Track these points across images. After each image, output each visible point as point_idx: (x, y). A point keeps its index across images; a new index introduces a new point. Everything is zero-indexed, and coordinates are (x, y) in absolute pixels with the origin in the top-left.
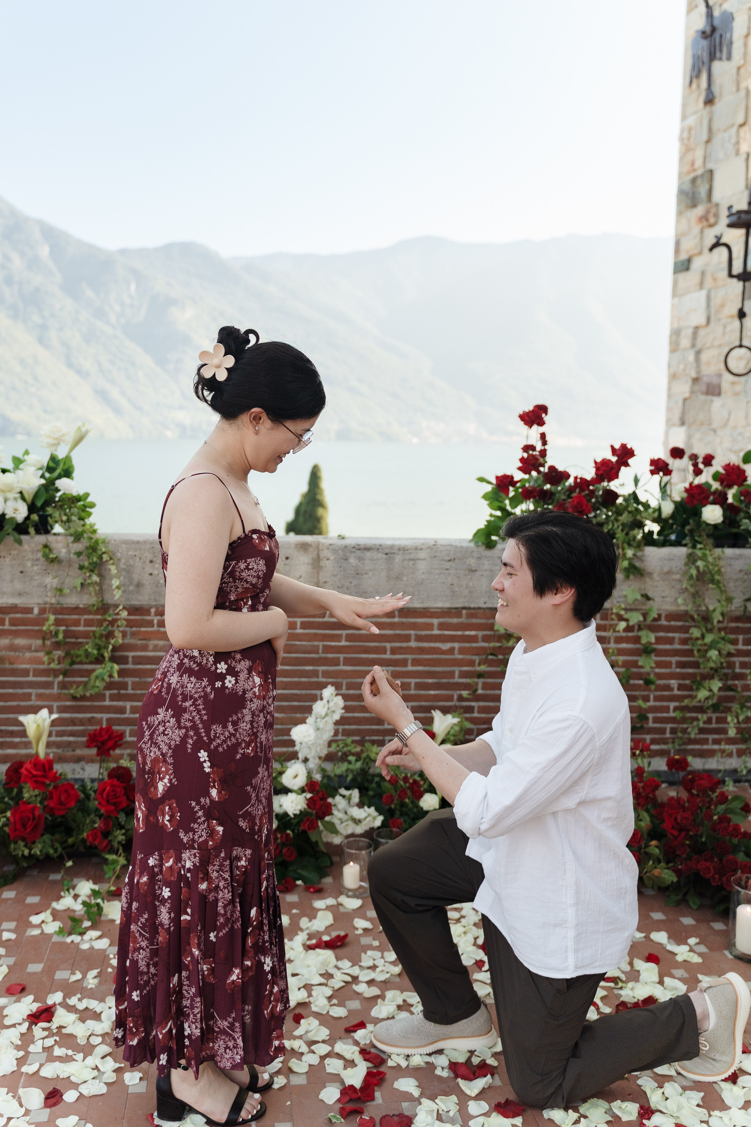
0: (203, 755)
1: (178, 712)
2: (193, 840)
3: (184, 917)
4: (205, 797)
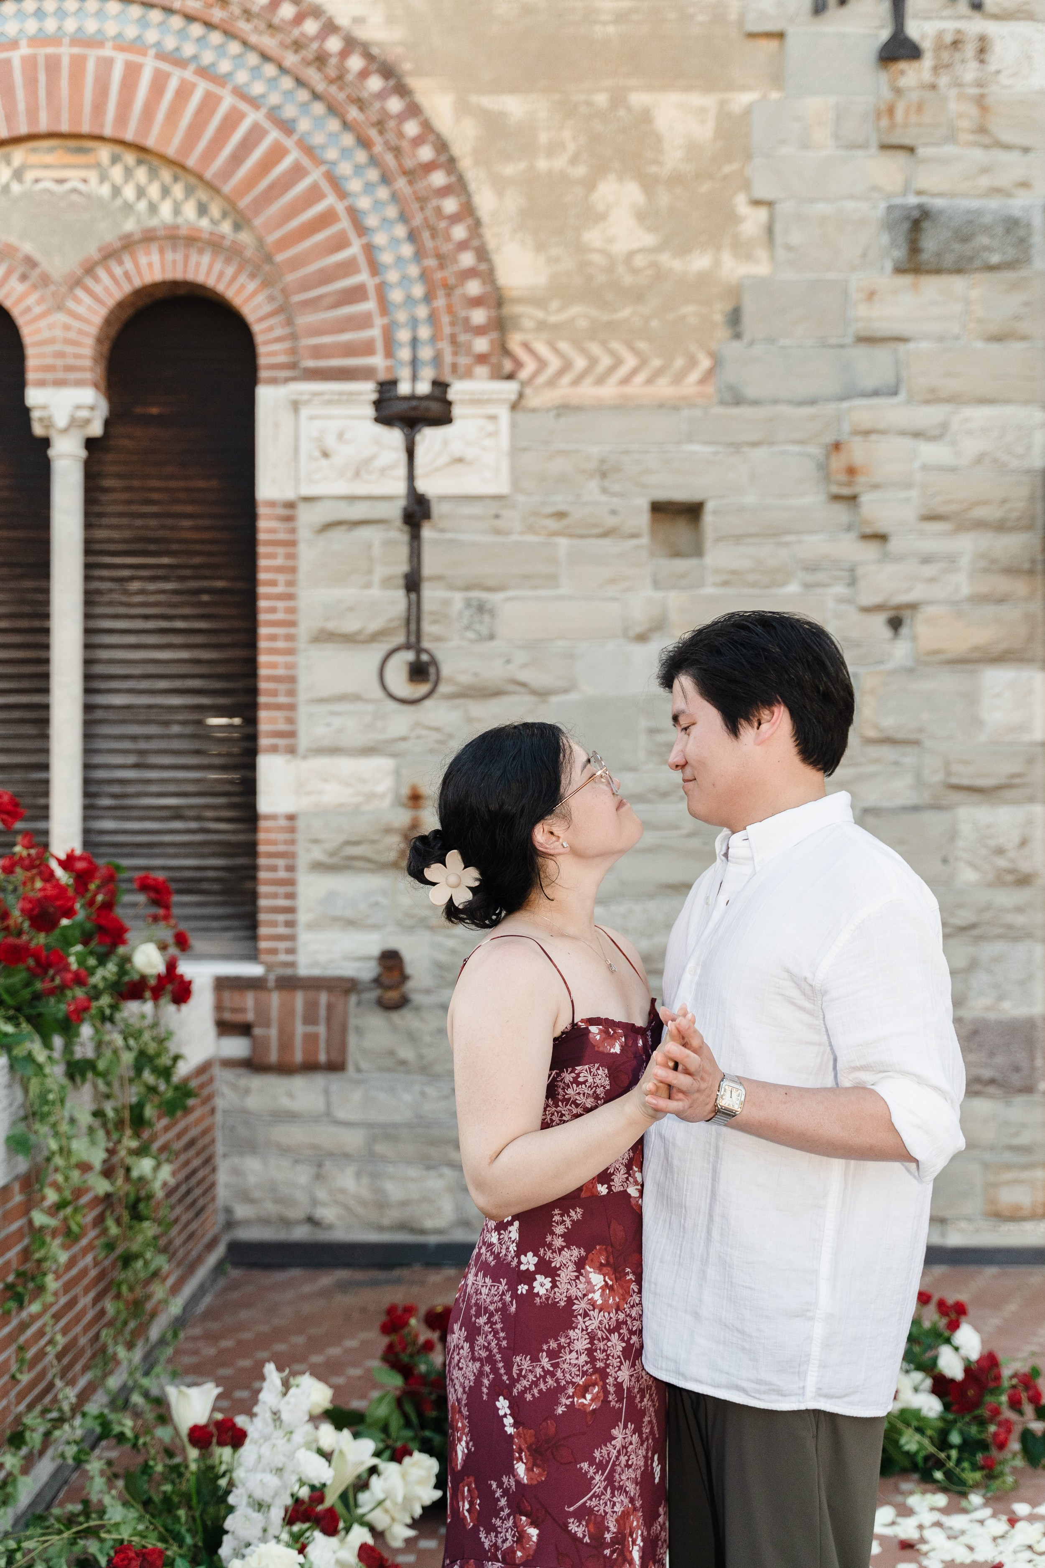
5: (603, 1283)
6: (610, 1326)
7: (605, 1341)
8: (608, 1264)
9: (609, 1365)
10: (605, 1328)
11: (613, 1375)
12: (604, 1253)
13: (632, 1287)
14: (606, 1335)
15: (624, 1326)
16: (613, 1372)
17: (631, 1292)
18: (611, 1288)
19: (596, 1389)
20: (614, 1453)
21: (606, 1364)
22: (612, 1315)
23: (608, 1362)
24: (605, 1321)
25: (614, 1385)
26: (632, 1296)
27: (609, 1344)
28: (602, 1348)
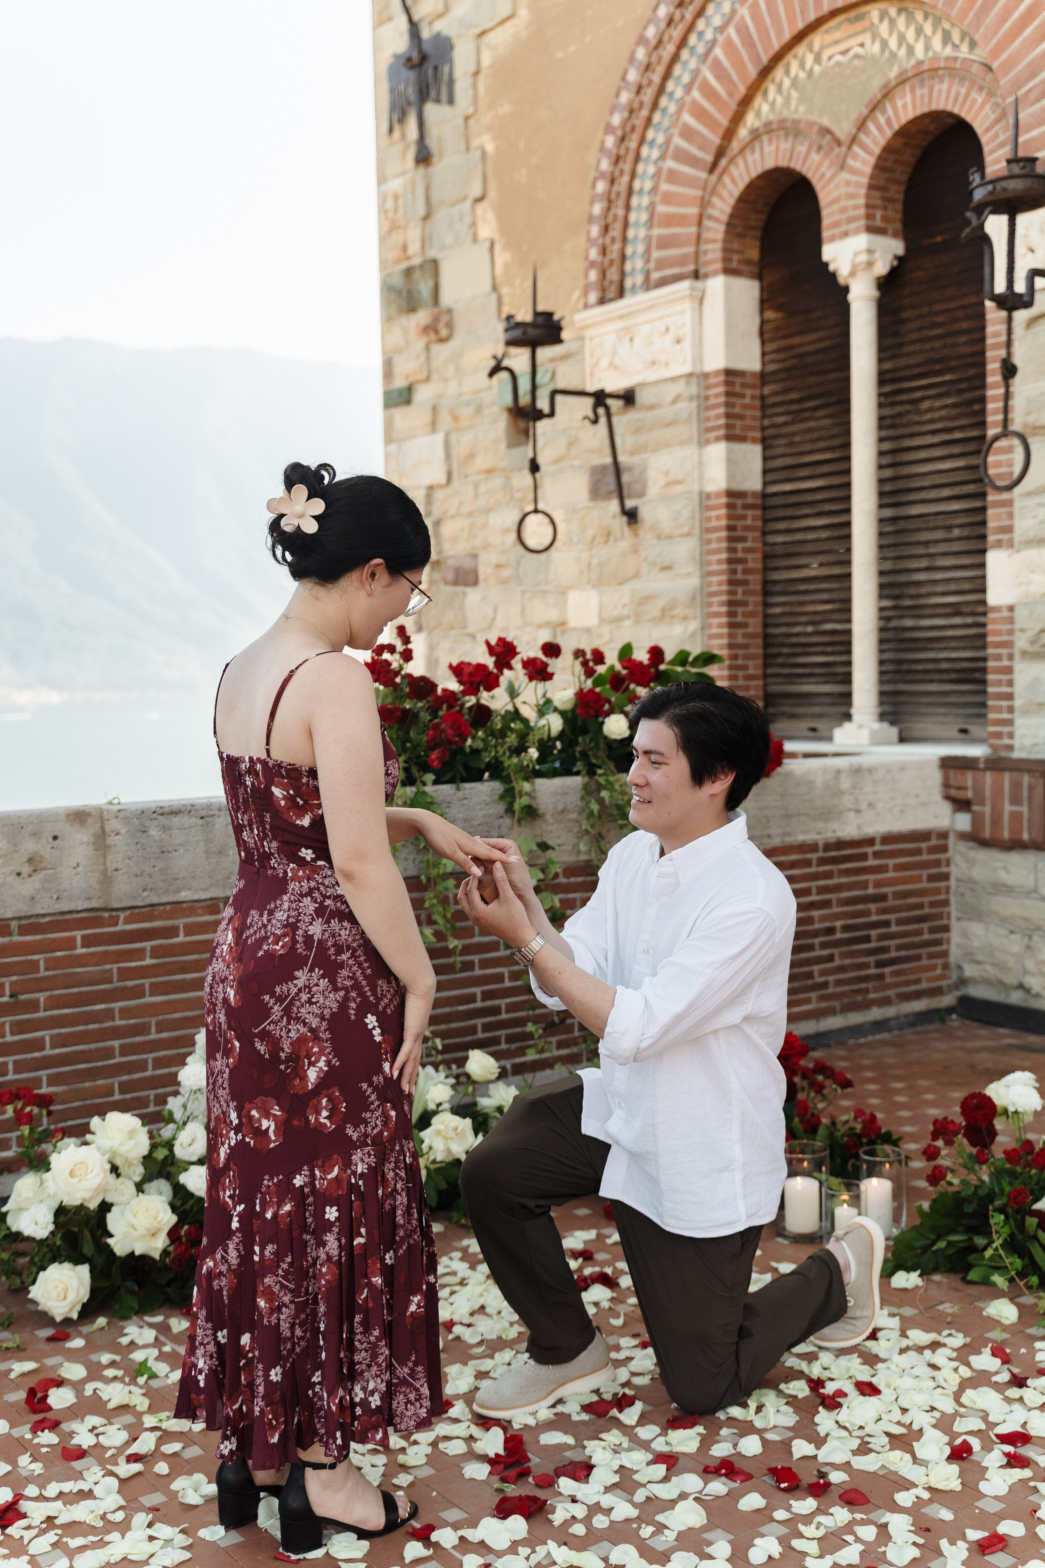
0: (371, 1020)
1: (331, 970)
2: (366, 1135)
3: (359, 1240)
4: (377, 1074)
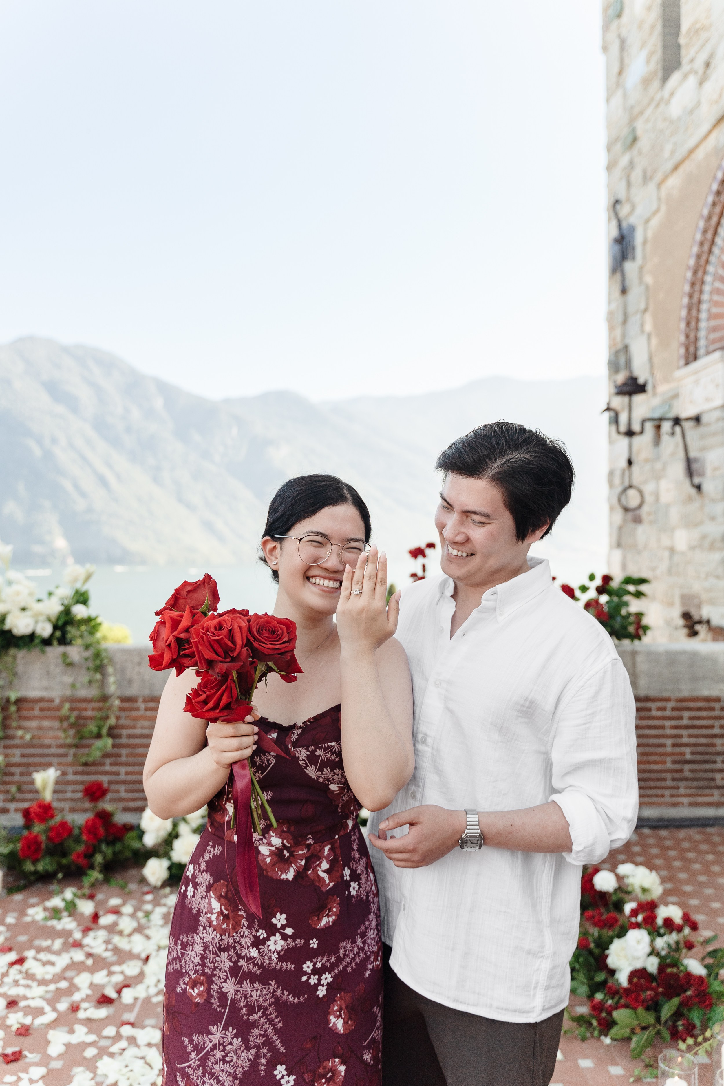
5: (219, 910)
6: (220, 945)
7: (214, 956)
8: (226, 897)
9: (216, 975)
10: (216, 945)
11: (218, 984)
12: (225, 888)
13: (243, 921)
14: (216, 951)
15: (232, 950)
16: (218, 982)
17: (242, 925)
18: (226, 917)
19: (202, 988)
20: (210, 1045)
21: (212, 972)
22: (223, 937)
23: (215, 972)
24: (217, 940)
25: (217, 992)
26: (242, 928)
27: (218, 959)
28: (211, 959)
